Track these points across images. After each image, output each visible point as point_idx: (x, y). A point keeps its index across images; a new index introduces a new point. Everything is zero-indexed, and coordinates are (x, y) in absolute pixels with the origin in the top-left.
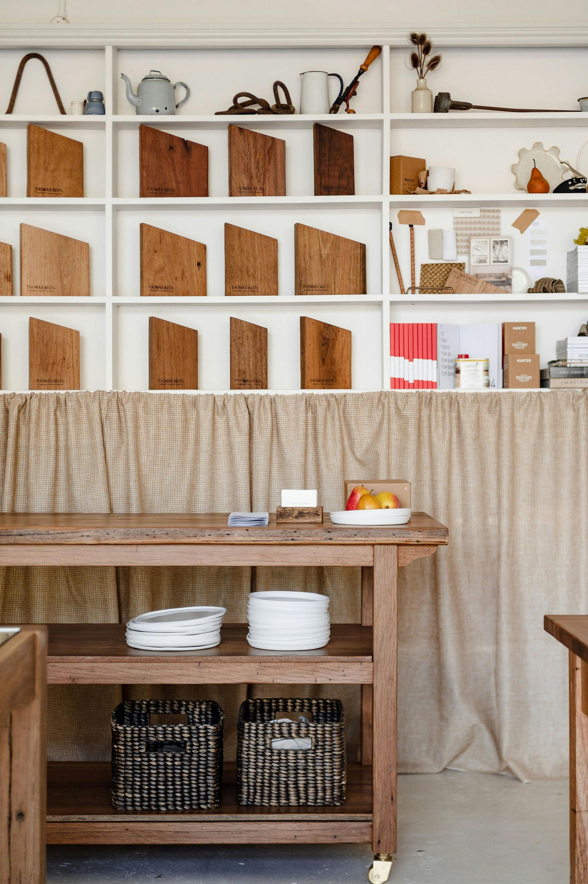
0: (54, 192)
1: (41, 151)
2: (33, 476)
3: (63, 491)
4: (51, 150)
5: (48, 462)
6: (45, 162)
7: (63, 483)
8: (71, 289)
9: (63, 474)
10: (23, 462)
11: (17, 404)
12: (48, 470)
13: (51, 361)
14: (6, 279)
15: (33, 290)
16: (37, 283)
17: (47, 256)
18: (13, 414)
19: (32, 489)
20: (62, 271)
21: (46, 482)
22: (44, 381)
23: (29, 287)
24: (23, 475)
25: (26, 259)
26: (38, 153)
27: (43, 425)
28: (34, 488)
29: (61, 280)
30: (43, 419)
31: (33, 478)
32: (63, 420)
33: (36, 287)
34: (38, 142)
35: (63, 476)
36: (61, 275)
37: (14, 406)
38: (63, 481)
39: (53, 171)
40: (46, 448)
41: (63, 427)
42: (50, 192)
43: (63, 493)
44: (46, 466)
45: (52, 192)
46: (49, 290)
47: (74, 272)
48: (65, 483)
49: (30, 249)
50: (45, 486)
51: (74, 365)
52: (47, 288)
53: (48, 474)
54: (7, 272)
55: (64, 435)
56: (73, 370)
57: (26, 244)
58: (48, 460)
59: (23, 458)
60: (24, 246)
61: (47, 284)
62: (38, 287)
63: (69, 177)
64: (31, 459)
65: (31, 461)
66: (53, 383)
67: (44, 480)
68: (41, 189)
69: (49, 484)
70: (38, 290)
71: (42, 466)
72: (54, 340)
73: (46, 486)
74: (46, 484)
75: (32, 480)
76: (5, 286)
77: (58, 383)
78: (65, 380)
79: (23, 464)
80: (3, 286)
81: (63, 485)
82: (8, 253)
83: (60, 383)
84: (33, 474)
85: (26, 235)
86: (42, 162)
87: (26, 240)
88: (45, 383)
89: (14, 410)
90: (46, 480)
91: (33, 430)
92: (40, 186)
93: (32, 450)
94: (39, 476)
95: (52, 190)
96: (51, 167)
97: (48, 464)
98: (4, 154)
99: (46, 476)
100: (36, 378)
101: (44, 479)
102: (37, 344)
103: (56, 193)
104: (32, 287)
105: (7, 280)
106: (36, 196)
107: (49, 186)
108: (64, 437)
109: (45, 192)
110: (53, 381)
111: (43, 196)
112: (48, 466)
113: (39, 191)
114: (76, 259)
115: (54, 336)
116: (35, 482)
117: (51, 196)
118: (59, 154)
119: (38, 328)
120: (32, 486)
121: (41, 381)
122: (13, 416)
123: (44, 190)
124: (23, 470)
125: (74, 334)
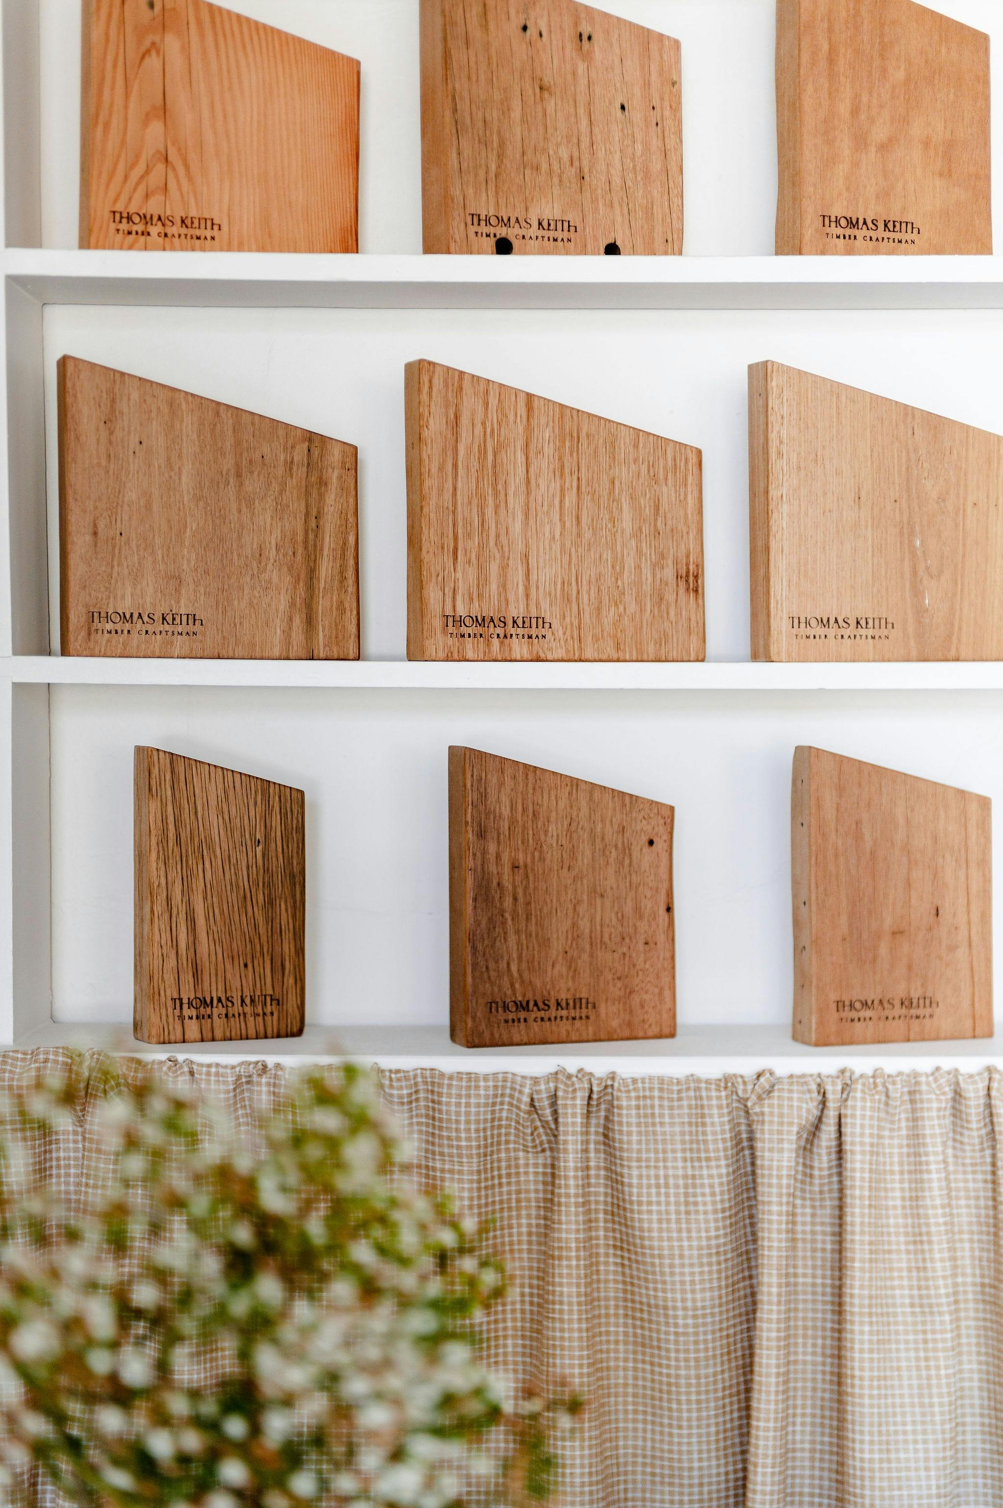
0: (887, 234)
1: (842, 65)
2: (871, 1433)
3: (975, 1476)
4: (877, 62)
5: (928, 1368)
6: (855, 112)
7: (974, 1441)
8: (952, 625)
9: (972, 1406)
10: (805, 1353)
11: (791, 1124)
12: (931, 1405)
13: (888, 922)
14: (682, 584)
15: (810, 632)
16: (829, 608)
17: (863, 495)
18: (779, 1168)
19: (872, 1488)
20: (919, 553)
21: (927, 1460)
22: (865, 1004)
23: (795, 621)
24: (804, 1407)
25: (785, 508)
26: (832, 76)
27: (895, 1207)
28: (881, 1489)
29: (917, 593)
30: (893, 1181)
31: (872, 1442)
32: (966, 1181)
33: (824, 623)
34: (830, 30)
35: (973, 1415)
36: (915, 573)
37: (780, 1132)
38: (974, 1433)
39: (884, 148)
40: (912, 1305)
41: (968, 1206)
42: (874, 234)
43: (976, 1485)
44: (920, 1387)
45: (881, 233)
46: (870, 632)
47: (964, 556)
48: (984, 1441)
49: (799, 468)
50: (923, 1473)
51: (973, 933)
52: (863, 623)
53: (933, 1423)
54: (688, 556)
55: (971, 1241)
56: (970, 953)
57: (784, 449)
58: (927, 1359)
59: (805, 1336)
60: (780, 454)
61: (864, 609)
62: (832, 621)
63: (941, 175)
64: (862, 1360)
65: (862, 1369)
66: (898, 1011)
67: (916, 1451)
68: (843, 222)
69: (937, 1469)
70: (832, 632)
71: (901, 1387)
72: (900, 836)
73: (928, 1478)
74: (927, 1469)
75: (871, 1451)
76: (679, 614)
77: (913, 1012)
78: (939, 997)
79: (805, 1362)
80: (672, 613)
81: (974, 1450)
82: (690, 479)
83: (921, 1012)
84: (871, 1424)
85: (785, 411)
86: (844, 108)
87: (784, 433)
88: (868, 1013)
89: (781, 1150)
90: (926, 1451)
91: (862, 1233)
92: (838, 210)
93: (862, 1323)
94: (896, 1433)
95: (881, 226)
96: (880, 133)
97: (929, 1378)
98: (674, 84)
99: (924, 1432)
100: (833, 997)
101: (915, 1442)
102: (836, 856)
103: (897, 236)
104: (808, 623)
105: (688, 589)
106: (823, 252)
107: (868, 210)
108: (972, 1249)
109: (855, 232)
110: (897, 1003)
111: (850, 252)
112: (929, 1386)
113: (835, 230)
114: (969, 505)
115: (901, 821)
116: (881, 1461)
117: (876, 252)
118: (908, 80)
119: (841, 790)
120: (872, 1479)
121: (852, 1006)
122: (779, 1177)
123: (852, 223)
124: (804, 1389)
125: (973, 808)
